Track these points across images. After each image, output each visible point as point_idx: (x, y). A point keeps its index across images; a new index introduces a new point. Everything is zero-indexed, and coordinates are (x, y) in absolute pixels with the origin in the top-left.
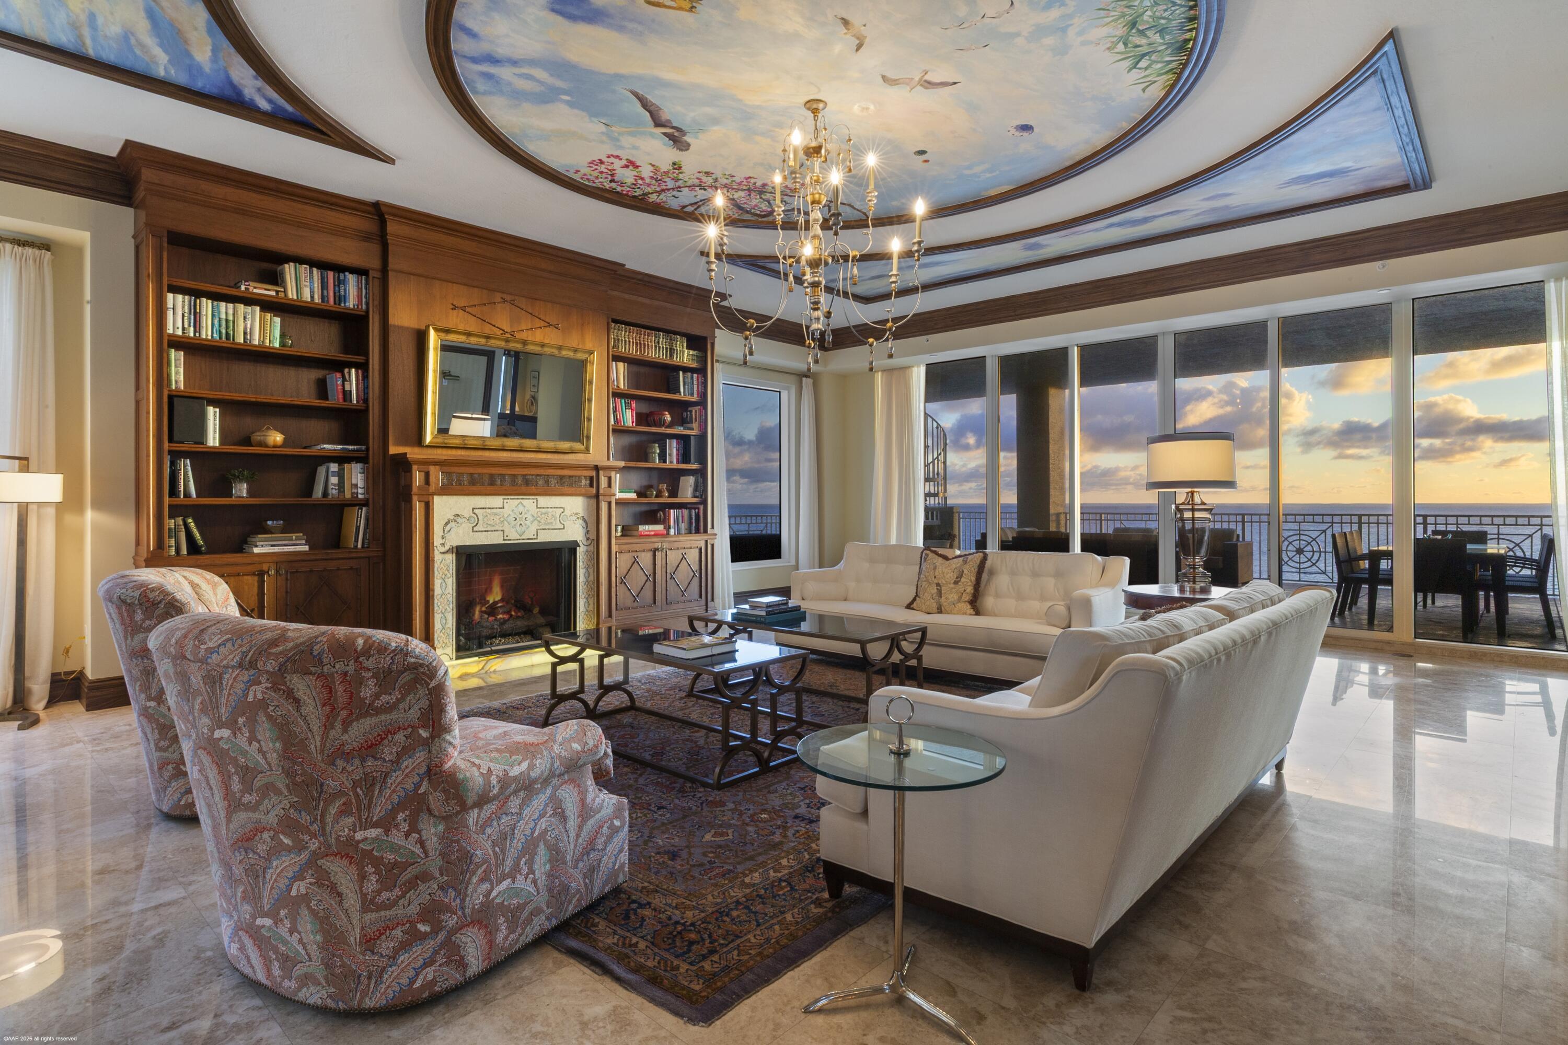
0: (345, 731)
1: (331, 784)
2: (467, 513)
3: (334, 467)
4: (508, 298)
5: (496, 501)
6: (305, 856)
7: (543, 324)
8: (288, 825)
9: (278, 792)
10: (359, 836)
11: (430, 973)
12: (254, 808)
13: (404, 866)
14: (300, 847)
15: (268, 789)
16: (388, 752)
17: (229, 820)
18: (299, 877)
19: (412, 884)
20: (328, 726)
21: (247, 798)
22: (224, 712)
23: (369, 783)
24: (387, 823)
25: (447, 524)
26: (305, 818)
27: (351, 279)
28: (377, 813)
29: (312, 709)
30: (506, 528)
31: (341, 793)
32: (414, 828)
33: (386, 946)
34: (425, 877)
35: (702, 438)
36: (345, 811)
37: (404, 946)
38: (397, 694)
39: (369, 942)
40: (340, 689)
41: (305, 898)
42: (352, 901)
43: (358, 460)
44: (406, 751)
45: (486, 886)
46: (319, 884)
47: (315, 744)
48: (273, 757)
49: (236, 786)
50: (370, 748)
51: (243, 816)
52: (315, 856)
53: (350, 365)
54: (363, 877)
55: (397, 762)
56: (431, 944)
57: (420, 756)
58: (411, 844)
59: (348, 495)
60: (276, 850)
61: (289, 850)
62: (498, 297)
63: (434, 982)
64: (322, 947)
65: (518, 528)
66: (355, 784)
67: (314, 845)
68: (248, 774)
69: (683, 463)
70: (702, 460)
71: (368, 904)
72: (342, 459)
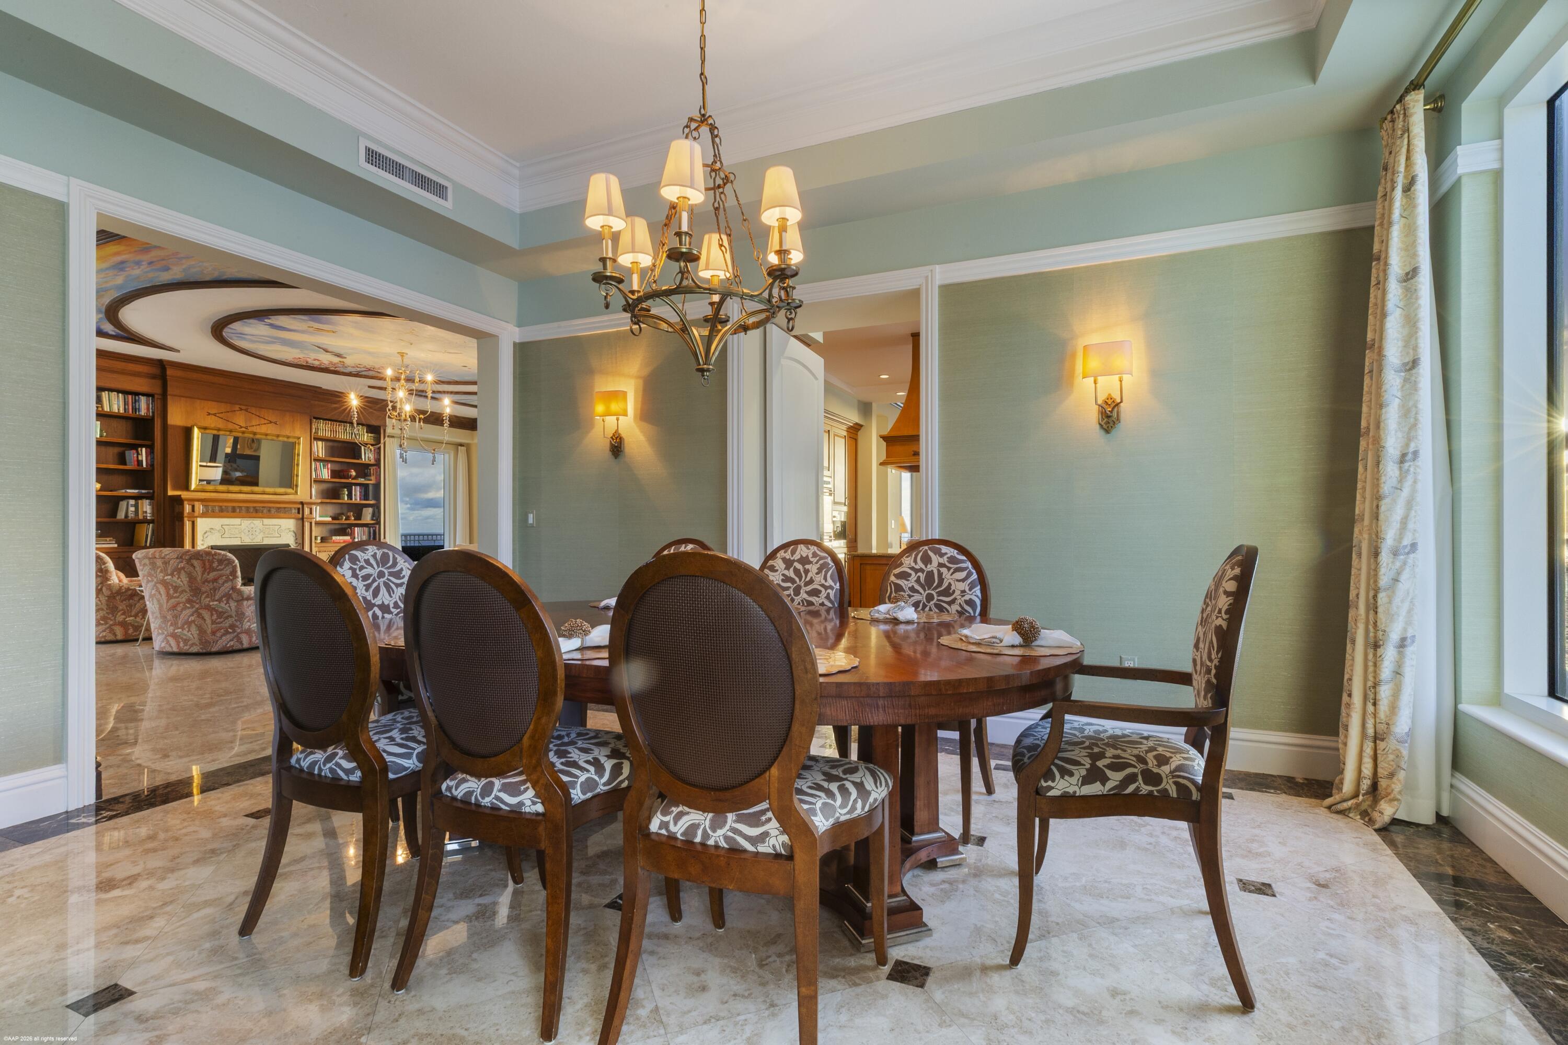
0: (208, 575)
1: (203, 589)
2: (218, 527)
3: (132, 502)
4: (243, 407)
5: (237, 521)
6: (194, 609)
7: (266, 422)
8: (189, 601)
9: (186, 592)
10: (211, 603)
11: (232, 643)
12: (178, 597)
13: (224, 613)
14: (192, 607)
15: (182, 592)
16: (220, 581)
17: (167, 602)
18: (192, 615)
19: (227, 618)
20: (203, 574)
21: (175, 595)
22: (169, 572)
23: (215, 589)
24: (220, 600)
25: (205, 533)
26: (195, 599)
27: (143, 400)
28: (217, 597)
29: (199, 569)
30: (242, 535)
31: (206, 592)
32: (227, 603)
33: (218, 634)
34: (231, 616)
35: (378, 486)
36: (207, 597)
37: (224, 635)
38: (223, 566)
39: (214, 633)
40: (207, 564)
41: (193, 621)
42: (208, 621)
43: (147, 498)
44: (226, 582)
45: (249, 624)
46: (198, 617)
47: (199, 578)
48: (185, 582)
49: (171, 592)
50: (215, 580)
51: (173, 600)
52: (198, 609)
53: (142, 446)
54: (212, 615)
55: (223, 584)
56: (233, 635)
57: (230, 583)
58: (227, 607)
59: (141, 517)
60: (185, 608)
61: (189, 608)
62: (237, 407)
63: (233, 646)
64: (198, 635)
65: (251, 537)
66: (211, 589)
67: (197, 606)
68: (176, 588)
69: (365, 500)
70: (378, 498)
71: (213, 622)
72: (137, 498)
